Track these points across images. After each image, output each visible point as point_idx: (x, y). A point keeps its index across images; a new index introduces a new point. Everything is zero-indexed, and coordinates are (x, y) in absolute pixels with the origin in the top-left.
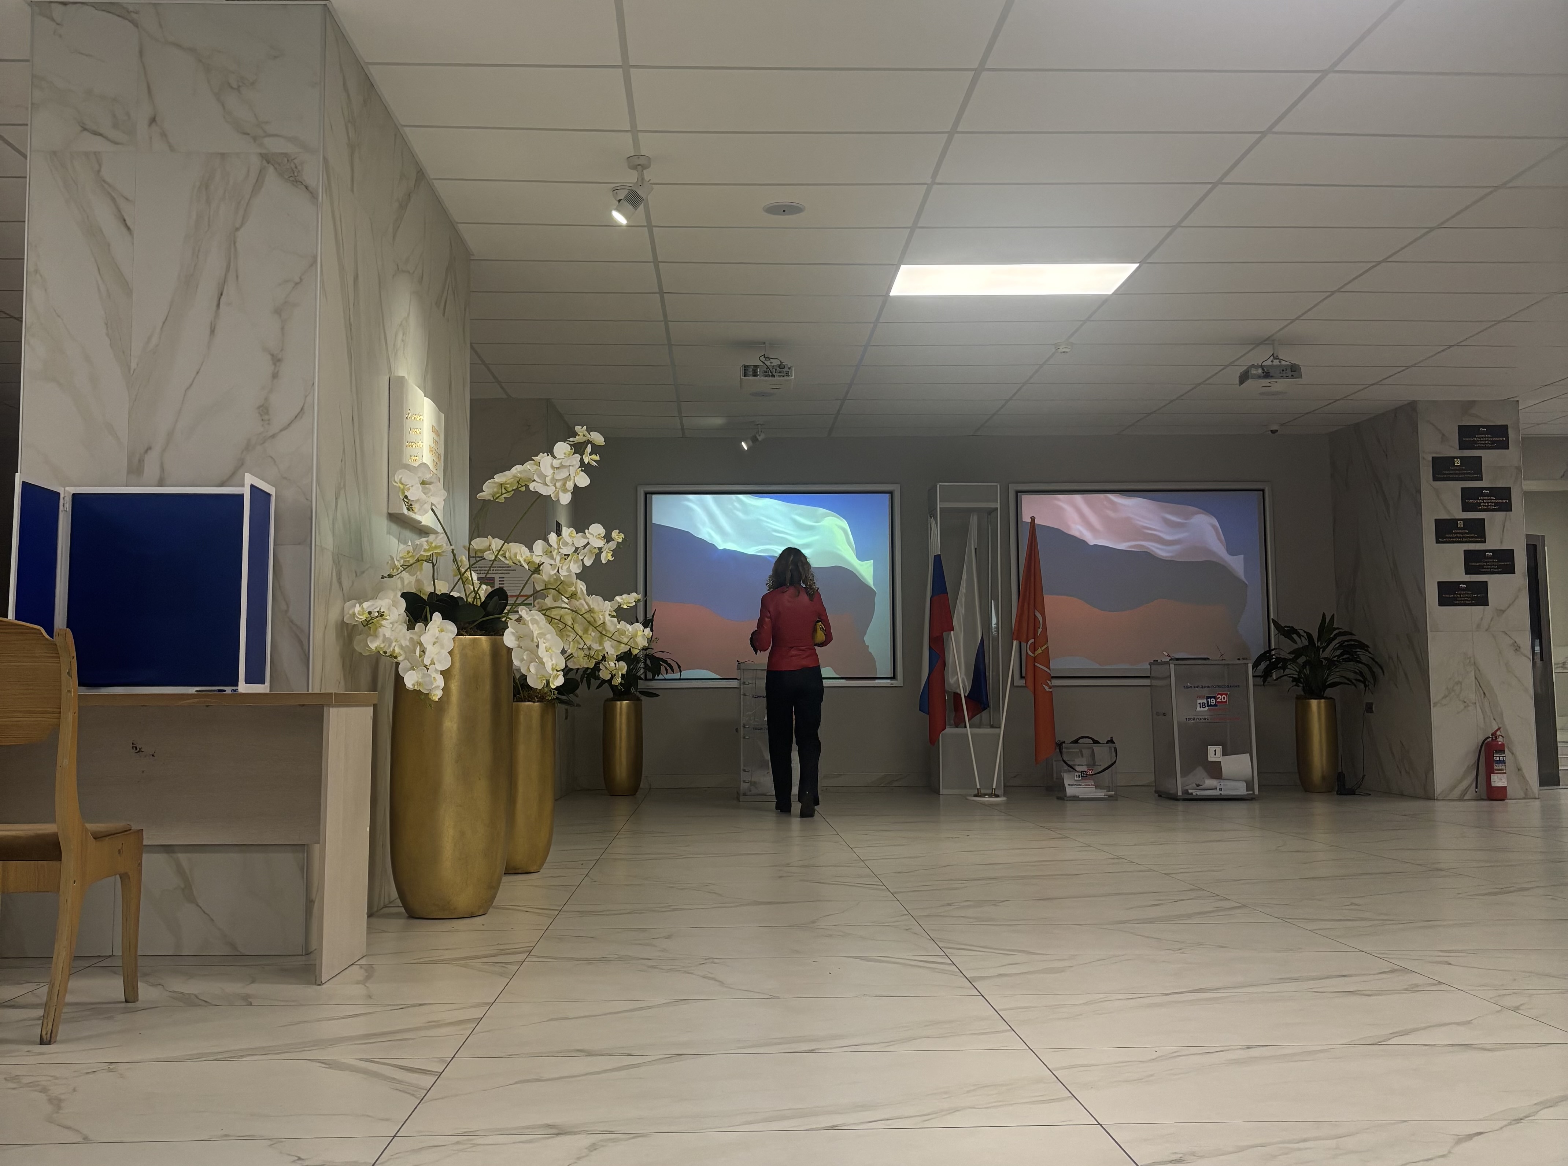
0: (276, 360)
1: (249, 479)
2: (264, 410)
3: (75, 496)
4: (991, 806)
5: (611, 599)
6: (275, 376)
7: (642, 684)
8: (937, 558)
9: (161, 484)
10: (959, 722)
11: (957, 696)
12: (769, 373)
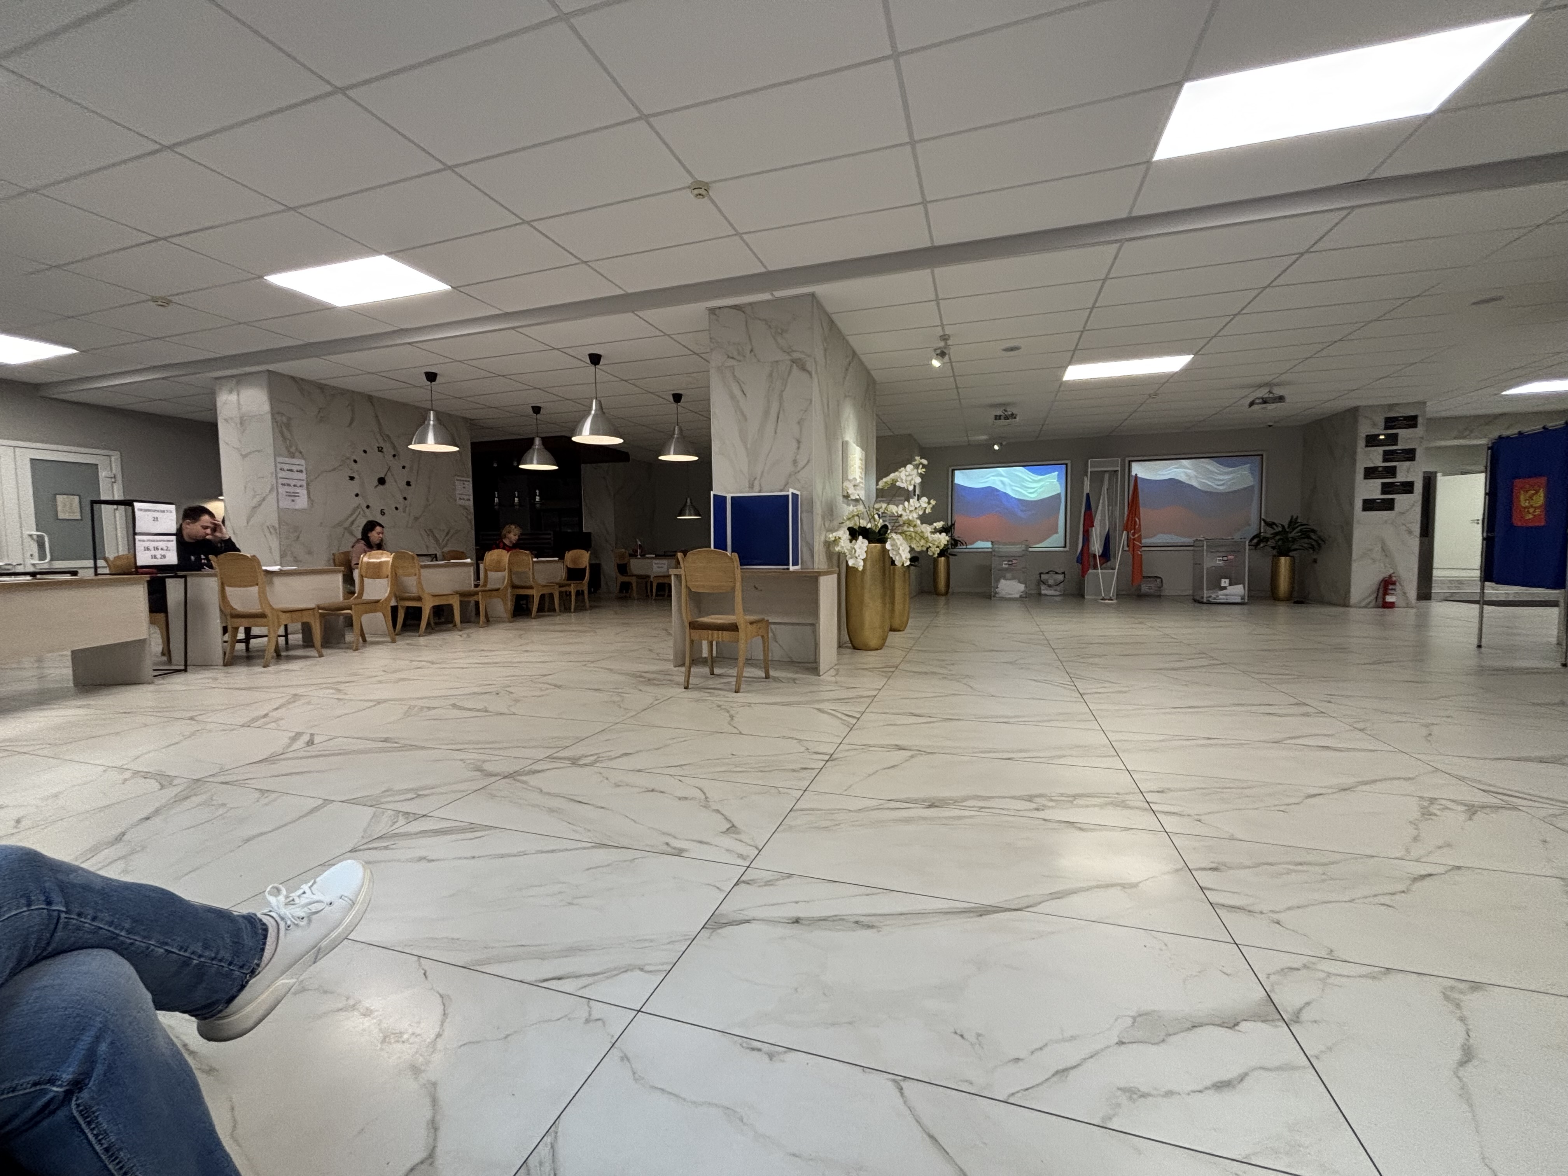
0: (799, 442)
1: (791, 490)
2: (795, 462)
3: (732, 498)
4: (1108, 605)
5: (931, 524)
6: (798, 448)
7: (949, 551)
8: (1088, 495)
9: (760, 492)
10: (1095, 567)
11: (1095, 555)
12: (1006, 418)
